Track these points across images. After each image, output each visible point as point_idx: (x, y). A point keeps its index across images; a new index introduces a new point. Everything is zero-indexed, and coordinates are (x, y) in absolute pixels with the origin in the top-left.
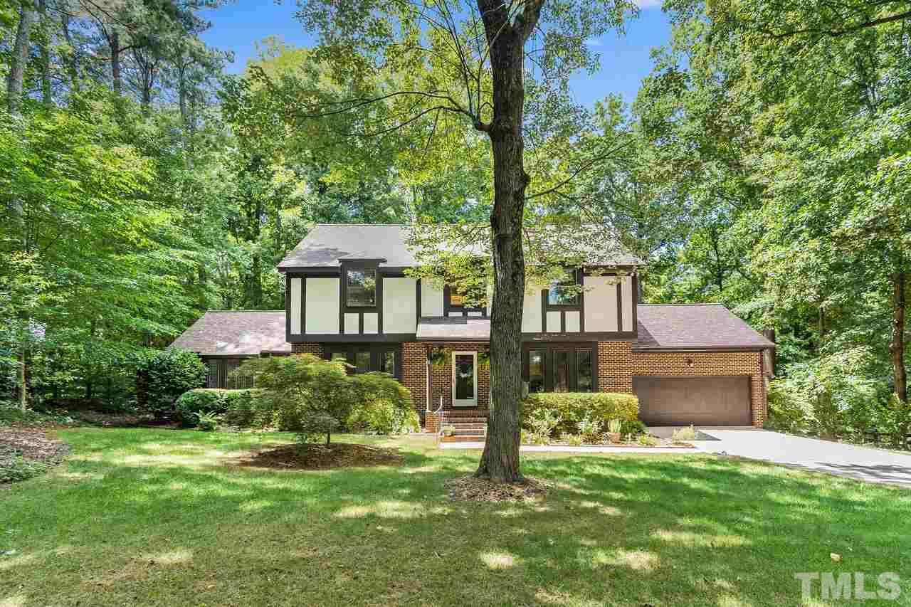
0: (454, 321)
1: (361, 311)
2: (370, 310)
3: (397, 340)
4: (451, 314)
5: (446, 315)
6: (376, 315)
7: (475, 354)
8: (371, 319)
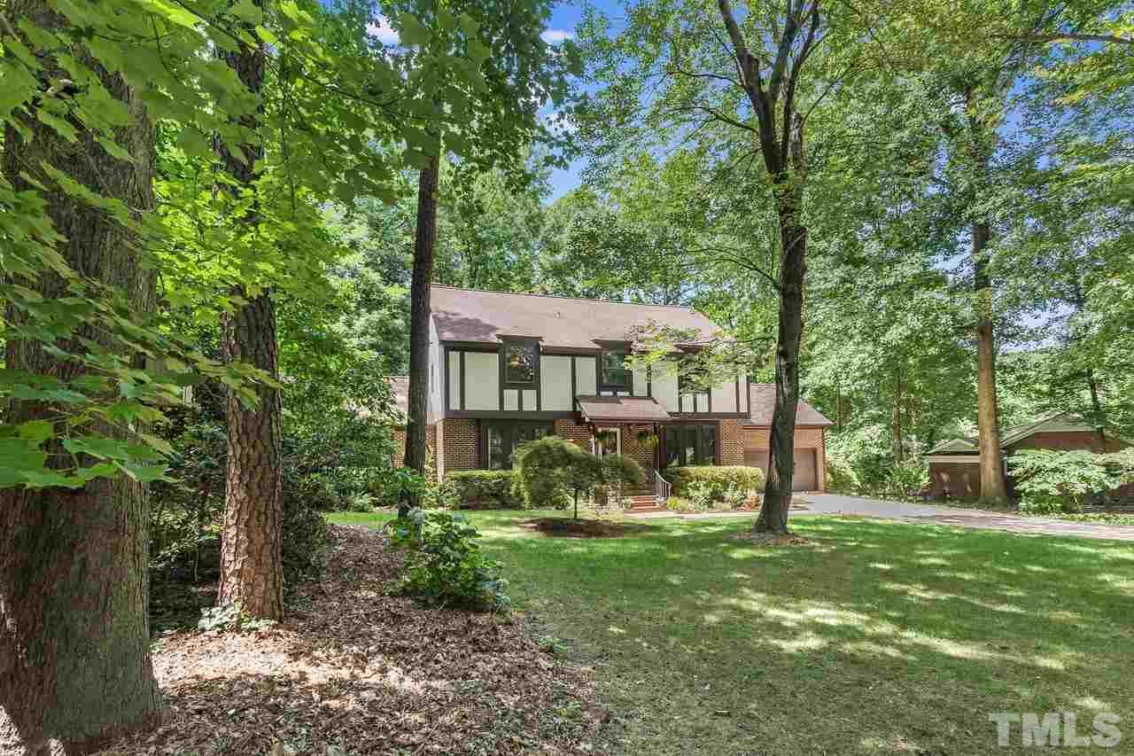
0: (606, 400)
1: (520, 387)
2: (529, 387)
3: (551, 418)
4: (603, 393)
5: (598, 394)
6: (534, 392)
7: (618, 430)
8: (528, 396)
